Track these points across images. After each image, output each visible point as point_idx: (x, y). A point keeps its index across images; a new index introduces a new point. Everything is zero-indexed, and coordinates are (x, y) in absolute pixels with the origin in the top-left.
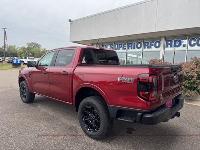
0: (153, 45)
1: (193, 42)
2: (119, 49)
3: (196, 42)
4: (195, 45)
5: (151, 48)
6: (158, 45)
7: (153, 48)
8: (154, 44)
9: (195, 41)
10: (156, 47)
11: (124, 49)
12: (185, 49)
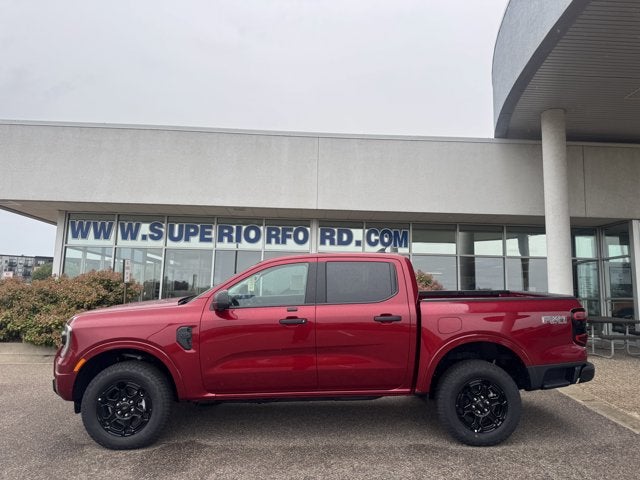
0: (289, 237)
1: (374, 238)
2: (187, 240)
3: (377, 238)
4: (377, 241)
5: (284, 242)
6: (301, 236)
7: (290, 242)
8: (292, 233)
9: (376, 234)
10: (298, 241)
11: (202, 239)
12: (360, 249)
